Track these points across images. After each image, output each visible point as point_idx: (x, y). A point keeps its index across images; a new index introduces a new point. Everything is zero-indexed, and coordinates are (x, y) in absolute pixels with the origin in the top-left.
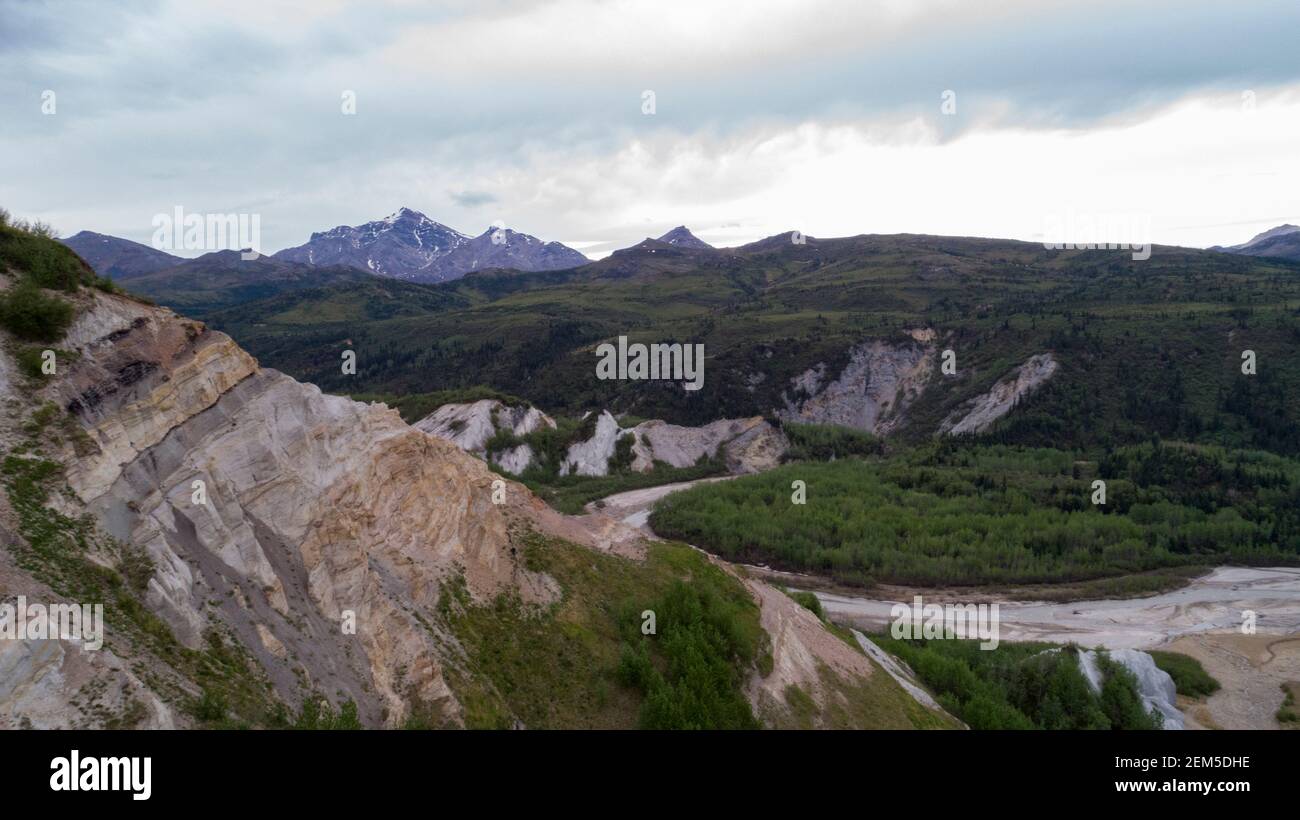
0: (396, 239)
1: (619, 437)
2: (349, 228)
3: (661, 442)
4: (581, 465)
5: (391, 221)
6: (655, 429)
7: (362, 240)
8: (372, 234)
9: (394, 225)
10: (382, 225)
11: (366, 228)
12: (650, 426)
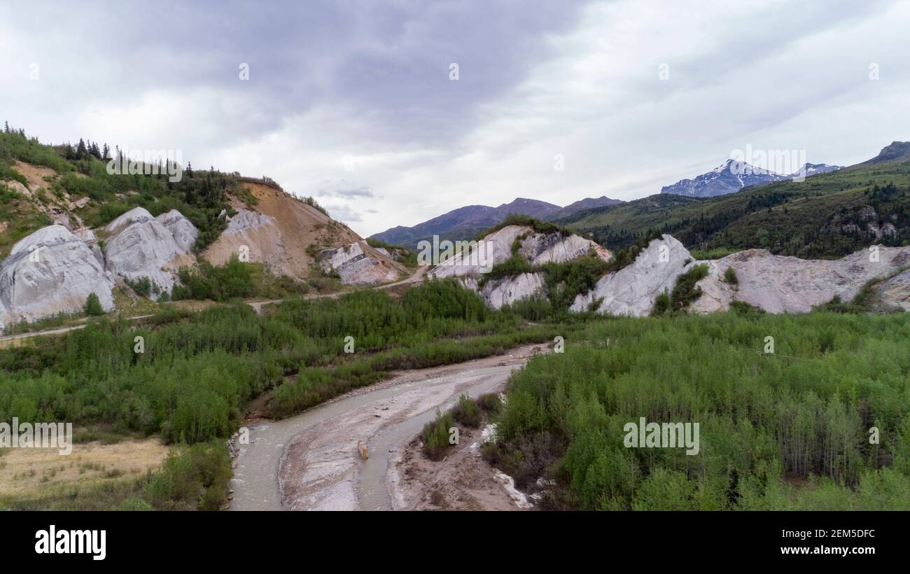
0: (722, 183)
1: (685, 270)
2: (689, 181)
3: (758, 279)
4: (607, 302)
5: (719, 171)
6: (753, 261)
7: (697, 187)
8: (704, 182)
9: (722, 173)
10: (712, 174)
11: (700, 178)
12: (744, 259)
